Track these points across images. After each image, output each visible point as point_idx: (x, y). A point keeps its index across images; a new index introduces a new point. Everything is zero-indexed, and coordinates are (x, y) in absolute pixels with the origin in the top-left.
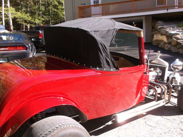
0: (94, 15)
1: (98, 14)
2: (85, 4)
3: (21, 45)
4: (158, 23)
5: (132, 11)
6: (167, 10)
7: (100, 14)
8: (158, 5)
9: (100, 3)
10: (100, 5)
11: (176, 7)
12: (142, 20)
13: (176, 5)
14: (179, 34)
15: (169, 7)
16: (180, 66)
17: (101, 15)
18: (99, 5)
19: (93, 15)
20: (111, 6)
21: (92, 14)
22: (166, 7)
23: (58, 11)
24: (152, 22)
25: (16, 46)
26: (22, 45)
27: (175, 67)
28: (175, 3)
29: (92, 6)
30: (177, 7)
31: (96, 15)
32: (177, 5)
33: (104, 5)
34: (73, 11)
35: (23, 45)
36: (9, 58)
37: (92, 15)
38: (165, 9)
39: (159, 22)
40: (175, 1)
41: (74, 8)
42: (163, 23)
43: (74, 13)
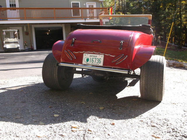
0: (10, 18)
5: (54, 18)
6: (85, 20)
9: (17, 6)
10: (18, 9)
11: (94, 18)
12: (62, 27)
17: (20, 19)
18: (15, 9)
29: (8, 9)
33: (25, 9)
38: (82, 19)
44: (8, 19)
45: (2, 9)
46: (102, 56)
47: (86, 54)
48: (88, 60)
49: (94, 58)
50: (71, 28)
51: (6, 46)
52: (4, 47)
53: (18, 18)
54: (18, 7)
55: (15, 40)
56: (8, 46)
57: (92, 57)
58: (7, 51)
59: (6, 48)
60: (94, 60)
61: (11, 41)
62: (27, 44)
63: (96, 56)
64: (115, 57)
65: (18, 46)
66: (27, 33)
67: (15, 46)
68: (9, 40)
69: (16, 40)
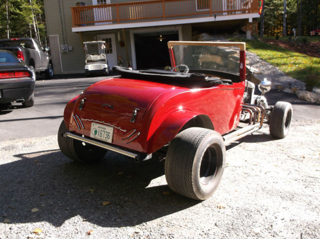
0: (99, 22)
1: (106, 21)
2: (83, 4)
3: (21, 69)
4: (203, 37)
5: (163, 17)
6: (215, 18)
7: (108, 21)
8: (198, 9)
9: (108, 1)
10: (109, 6)
11: (224, 14)
12: (177, 31)
13: (224, 10)
14: (236, 53)
15: (217, 12)
16: (269, 86)
17: (112, 22)
18: (106, 6)
19: (97, 22)
20: (131, 8)
21: (96, 20)
22: (212, 13)
23: (22, 13)
24: (193, 35)
25: (14, 72)
26: (23, 69)
27: (264, 87)
28: (222, 7)
29: (95, 7)
30: (226, 13)
31: (102, 22)
32: (226, 10)
34: (61, 14)
35: (25, 69)
36: (4, 91)
37: (95, 22)
38: (211, 16)
39: (204, 34)
40: (222, 2)
41: (62, 9)
42: (209, 36)
43: (63, 18)
44: (96, 24)
45: (85, 7)
46: (111, 130)
47: (95, 124)
48: (96, 132)
49: (103, 130)
50: (193, 31)
51: (88, 67)
52: (86, 68)
53: (110, 21)
54: (110, 3)
55: (100, 57)
56: (90, 67)
57: (101, 129)
58: (89, 74)
59: (87, 69)
60: (103, 133)
61: (95, 59)
62: (122, 61)
63: (105, 129)
64: (126, 132)
65: (104, 66)
66: (122, 44)
67: (100, 66)
68: (92, 57)
69: (102, 56)
